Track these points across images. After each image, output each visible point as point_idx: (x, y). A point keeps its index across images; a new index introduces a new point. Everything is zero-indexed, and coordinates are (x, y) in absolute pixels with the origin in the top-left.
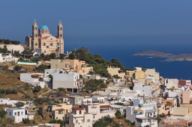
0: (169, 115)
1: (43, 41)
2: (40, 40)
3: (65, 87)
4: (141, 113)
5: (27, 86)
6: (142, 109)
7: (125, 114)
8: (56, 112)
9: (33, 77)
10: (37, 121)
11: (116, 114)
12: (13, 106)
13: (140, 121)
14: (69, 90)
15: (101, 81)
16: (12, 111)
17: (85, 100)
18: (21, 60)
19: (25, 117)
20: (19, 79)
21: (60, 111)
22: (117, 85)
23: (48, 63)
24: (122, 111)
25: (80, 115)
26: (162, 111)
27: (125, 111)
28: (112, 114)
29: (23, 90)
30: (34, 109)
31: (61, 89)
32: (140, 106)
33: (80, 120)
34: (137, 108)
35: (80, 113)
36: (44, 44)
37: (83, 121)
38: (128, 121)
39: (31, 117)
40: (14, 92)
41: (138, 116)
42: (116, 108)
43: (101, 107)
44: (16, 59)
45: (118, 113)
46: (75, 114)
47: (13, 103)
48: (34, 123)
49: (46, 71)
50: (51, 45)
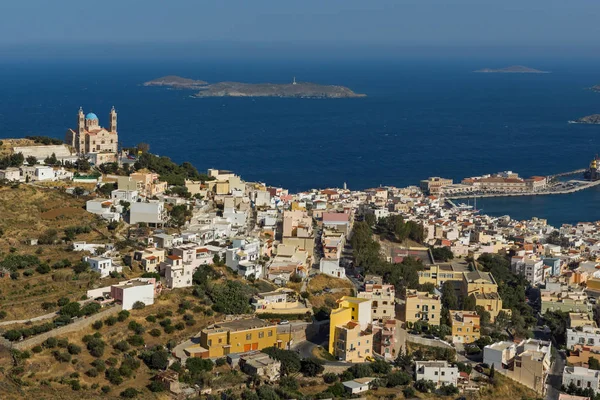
0: (273, 255)
1: (92, 138)
2: (87, 137)
3: (147, 220)
4: (244, 258)
5: (98, 219)
6: (246, 252)
7: (224, 259)
8: (148, 261)
9: (104, 206)
10: (126, 275)
11: (214, 260)
12: (93, 252)
13: (243, 268)
14: (153, 225)
15: (183, 207)
16: (97, 262)
17: (175, 241)
18: (77, 176)
19: (112, 269)
20: (85, 207)
21: (152, 259)
22: (202, 209)
23: (112, 180)
24: (220, 254)
25: (178, 267)
26: (265, 251)
27: (224, 255)
28: (209, 261)
29: (94, 225)
30: (117, 256)
31: (142, 225)
32: (242, 249)
33: (178, 273)
34: (239, 251)
35: (178, 264)
36: (94, 143)
37: (182, 273)
38: (229, 269)
39: (119, 269)
40: (86, 231)
41: (241, 263)
42: (213, 252)
43: (198, 251)
44: (70, 174)
45: (216, 258)
46: (172, 264)
47: (90, 247)
48: (123, 276)
49: (114, 192)
50: (103, 142)
